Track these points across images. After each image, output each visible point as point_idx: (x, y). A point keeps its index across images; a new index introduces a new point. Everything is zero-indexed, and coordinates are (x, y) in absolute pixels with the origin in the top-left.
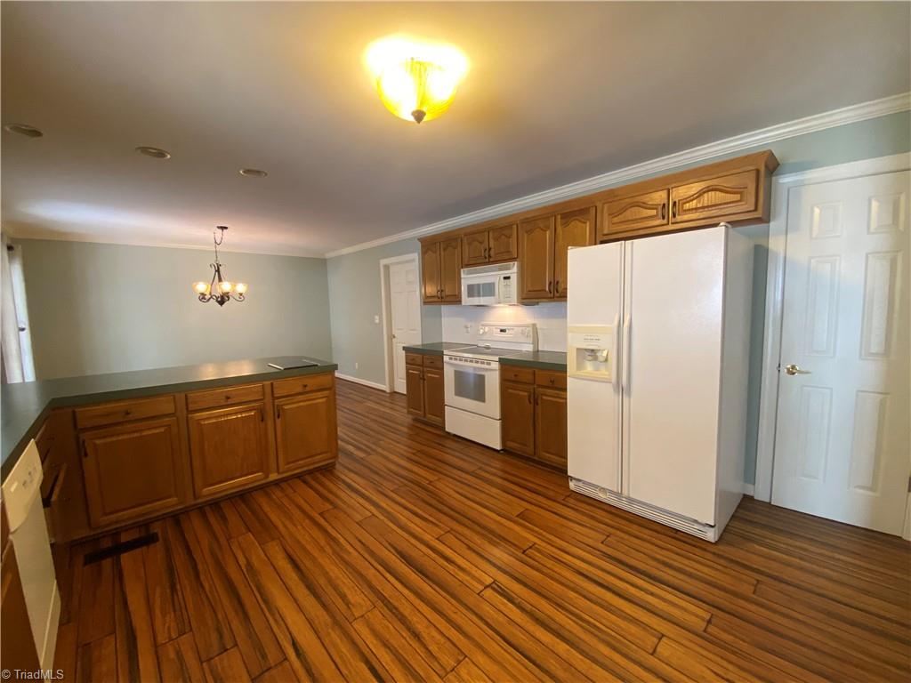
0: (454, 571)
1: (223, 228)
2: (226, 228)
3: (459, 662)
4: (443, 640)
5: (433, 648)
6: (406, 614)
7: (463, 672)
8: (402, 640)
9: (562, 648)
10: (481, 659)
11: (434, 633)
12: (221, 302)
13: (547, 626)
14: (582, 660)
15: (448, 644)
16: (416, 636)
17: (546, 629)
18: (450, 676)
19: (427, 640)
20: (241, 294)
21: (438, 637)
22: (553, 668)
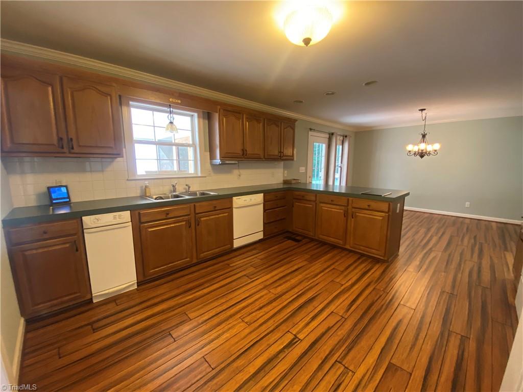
0: (305, 320)
1: (422, 110)
2: (425, 109)
3: (246, 323)
4: (258, 317)
5: (254, 314)
6: (272, 304)
7: (242, 324)
8: (258, 304)
9: (252, 370)
10: (247, 331)
11: (261, 314)
12: (422, 156)
13: (267, 365)
14: (242, 379)
15: (255, 319)
16: (261, 308)
17: (264, 363)
18: (240, 320)
19: (258, 312)
20: (436, 151)
21: (260, 315)
22: (239, 361)
